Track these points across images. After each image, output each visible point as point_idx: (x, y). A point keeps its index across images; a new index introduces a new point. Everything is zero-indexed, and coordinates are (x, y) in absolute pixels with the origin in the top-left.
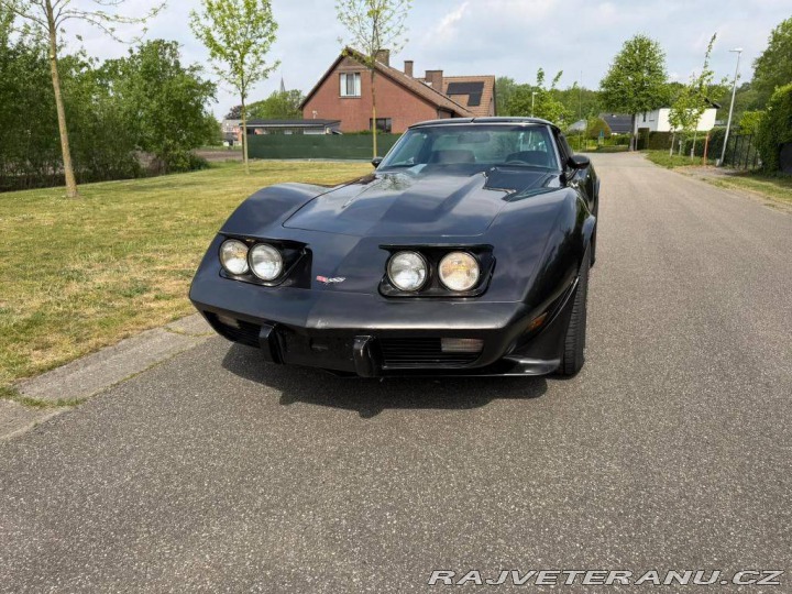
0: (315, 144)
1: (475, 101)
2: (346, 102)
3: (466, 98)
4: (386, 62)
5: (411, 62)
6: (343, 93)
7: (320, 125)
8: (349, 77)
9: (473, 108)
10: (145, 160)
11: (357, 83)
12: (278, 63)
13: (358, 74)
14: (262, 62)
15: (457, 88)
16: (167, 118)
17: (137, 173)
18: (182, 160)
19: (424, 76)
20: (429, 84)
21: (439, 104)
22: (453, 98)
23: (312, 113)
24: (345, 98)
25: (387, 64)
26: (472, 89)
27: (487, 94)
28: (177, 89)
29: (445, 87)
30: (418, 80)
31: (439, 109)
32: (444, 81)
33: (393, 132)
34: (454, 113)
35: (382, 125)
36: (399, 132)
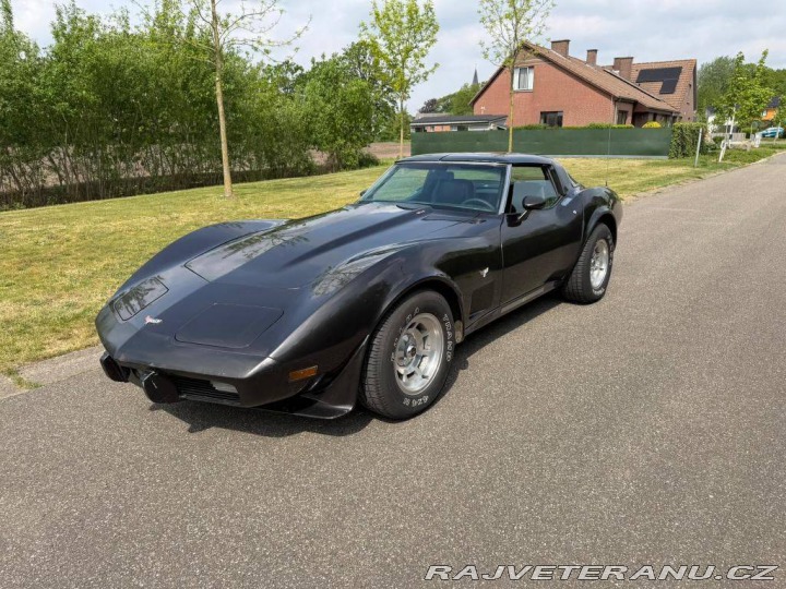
0: (478, 141)
1: (669, 88)
2: (518, 96)
3: (659, 85)
4: (565, 53)
5: (596, 51)
6: (516, 87)
7: (485, 121)
8: (523, 70)
9: (665, 96)
10: (319, 158)
11: (531, 76)
12: (436, 65)
13: (532, 67)
14: (422, 66)
15: (648, 75)
16: (341, 120)
17: (310, 170)
18: (351, 158)
19: (612, 63)
20: (617, 72)
21: (617, 95)
22: (644, 86)
23: (481, 109)
24: (517, 92)
25: (566, 55)
26: (667, 76)
27: (684, 80)
28: (351, 93)
29: (635, 75)
30: (603, 69)
31: (617, 100)
32: (634, 68)
33: (564, 125)
34: (635, 103)
35: (552, 119)
36: (570, 126)
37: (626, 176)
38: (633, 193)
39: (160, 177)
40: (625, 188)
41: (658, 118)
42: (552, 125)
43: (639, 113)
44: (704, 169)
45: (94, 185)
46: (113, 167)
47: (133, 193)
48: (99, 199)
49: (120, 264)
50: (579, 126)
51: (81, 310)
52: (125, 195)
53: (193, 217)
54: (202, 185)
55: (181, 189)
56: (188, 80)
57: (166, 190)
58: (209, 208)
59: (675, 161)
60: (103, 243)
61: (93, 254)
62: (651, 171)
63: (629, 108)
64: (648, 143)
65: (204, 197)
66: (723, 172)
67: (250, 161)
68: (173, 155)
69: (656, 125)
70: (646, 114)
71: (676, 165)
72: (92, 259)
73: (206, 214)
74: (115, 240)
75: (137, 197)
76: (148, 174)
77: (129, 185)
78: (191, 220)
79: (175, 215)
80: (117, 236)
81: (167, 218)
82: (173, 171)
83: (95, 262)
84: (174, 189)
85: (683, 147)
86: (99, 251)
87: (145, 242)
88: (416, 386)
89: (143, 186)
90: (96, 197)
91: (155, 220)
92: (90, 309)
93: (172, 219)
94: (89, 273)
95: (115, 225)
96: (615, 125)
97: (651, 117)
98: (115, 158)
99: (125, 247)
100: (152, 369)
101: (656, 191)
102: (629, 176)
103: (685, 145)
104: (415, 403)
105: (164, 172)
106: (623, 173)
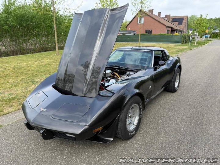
0: (128, 38)
1: (180, 24)
3: (177, 23)
5: (160, 13)
6: (138, 22)
7: (130, 32)
8: (141, 18)
9: (179, 26)
11: (143, 19)
13: (143, 17)
15: (175, 20)
19: (165, 16)
20: (166, 19)
21: (167, 25)
22: (174, 23)
23: (129, 29)
24: (139, 24)
25: (152, 14)
26: (180, 20)
27: (184, 21)
29: (171, 20)
30: (162, 18)
31: (167, 27)
32: (171, 18)
33: (152, 34)
34: (172, 28)
35: (149, 32)
36: (154, 34)
37: (171, 49)
38: (175, 54)
39: (36, 48)
40: (172, 53)
41: (178, 32)
42: (149, 34)
43: (173, 30)
44: (192, 47)
45: (17, 51)
46: (22, 45)
47: (28, 53)
48: (18, 55)
49: (26, 78)
50: (157, 34)
51: (15, 95)
52: (26, 54)
53: (48, 61)
54: (48, 51)
55: (43, 52)
56: (44, 19)
57: (38, 52)
58: (52, 58)
59: (183, 44)
60: (21, 71)
61: (17, 75)
62: (177, 47)
63: (170, 29)
64: (176, 39)
65: (50, 55)
66: (197, 48)
67: (63, 43)
68: (40, 42)
69: (177, 34)
70: (174, 31)
71: (184, 46)
72: (17, 77)
73: (51, 60)
74: (24, 70)
75: (30, 54)
76: (33, 47)
77: (27, 51)
78: (47, 63)
79: (42, 61)
80: (25, 68)
81: (40, 62)
82: (40, 47)
83: (18, 77)
84: (41, 52)
85: (185, 41)
86: (19, 74)
87: (34, 70)
88: (131, 128)
89: (31, 51)
90: (17, 54)
91: (36, 63)
92: (18, 96)
93: (41, 62)
94: (17, 82)
95: (24, 64)
96: (166, 34)
97: (176, 32)
98: (22, 43)
99: (27, 72)
100: (44, 129)
101: (181, 54)
102: (172, 49)
103: (186, 40)
104: (132, 134)
105: (37, 47)
106: (170, 48)
